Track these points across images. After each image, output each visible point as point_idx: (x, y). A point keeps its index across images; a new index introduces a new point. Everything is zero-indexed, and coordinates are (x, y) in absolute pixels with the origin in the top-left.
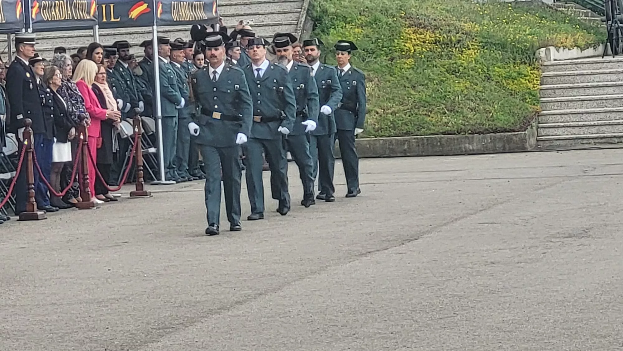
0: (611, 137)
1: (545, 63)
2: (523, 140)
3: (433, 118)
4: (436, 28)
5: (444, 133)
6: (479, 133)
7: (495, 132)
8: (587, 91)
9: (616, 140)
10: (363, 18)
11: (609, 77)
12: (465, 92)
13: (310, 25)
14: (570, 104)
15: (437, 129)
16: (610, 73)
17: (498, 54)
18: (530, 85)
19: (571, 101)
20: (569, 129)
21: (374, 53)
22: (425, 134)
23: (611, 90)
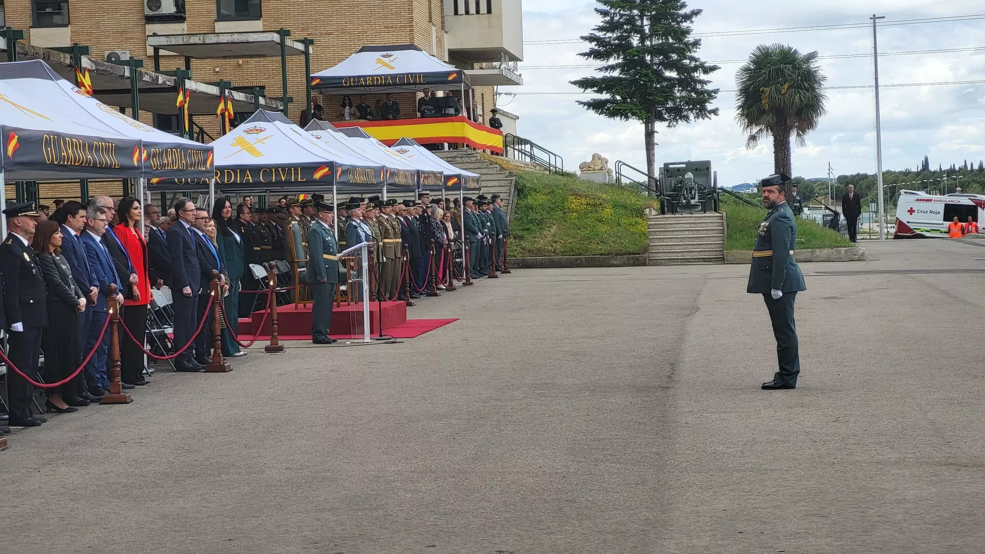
0: (690, 259)
1: (650, 217)
2: (645, 259)
3: (592, 246)
4: (586, 196)
5: (600, 255)
6: (620, 255)
7: (629, 254)
8: (674, 233)
9: (693, 260)
10: (545, 190)
11: (685, 225)
12: (608, 232)
13: (516, 193)
14: (665, 240)
15: (596, 252)
16: (686, 223)
17: (623, 211)
18: (643, 229)
19: (666, 238)
20: (666, 254)
21: (553, 209)
22: (589, 255)
23: (687, 233)
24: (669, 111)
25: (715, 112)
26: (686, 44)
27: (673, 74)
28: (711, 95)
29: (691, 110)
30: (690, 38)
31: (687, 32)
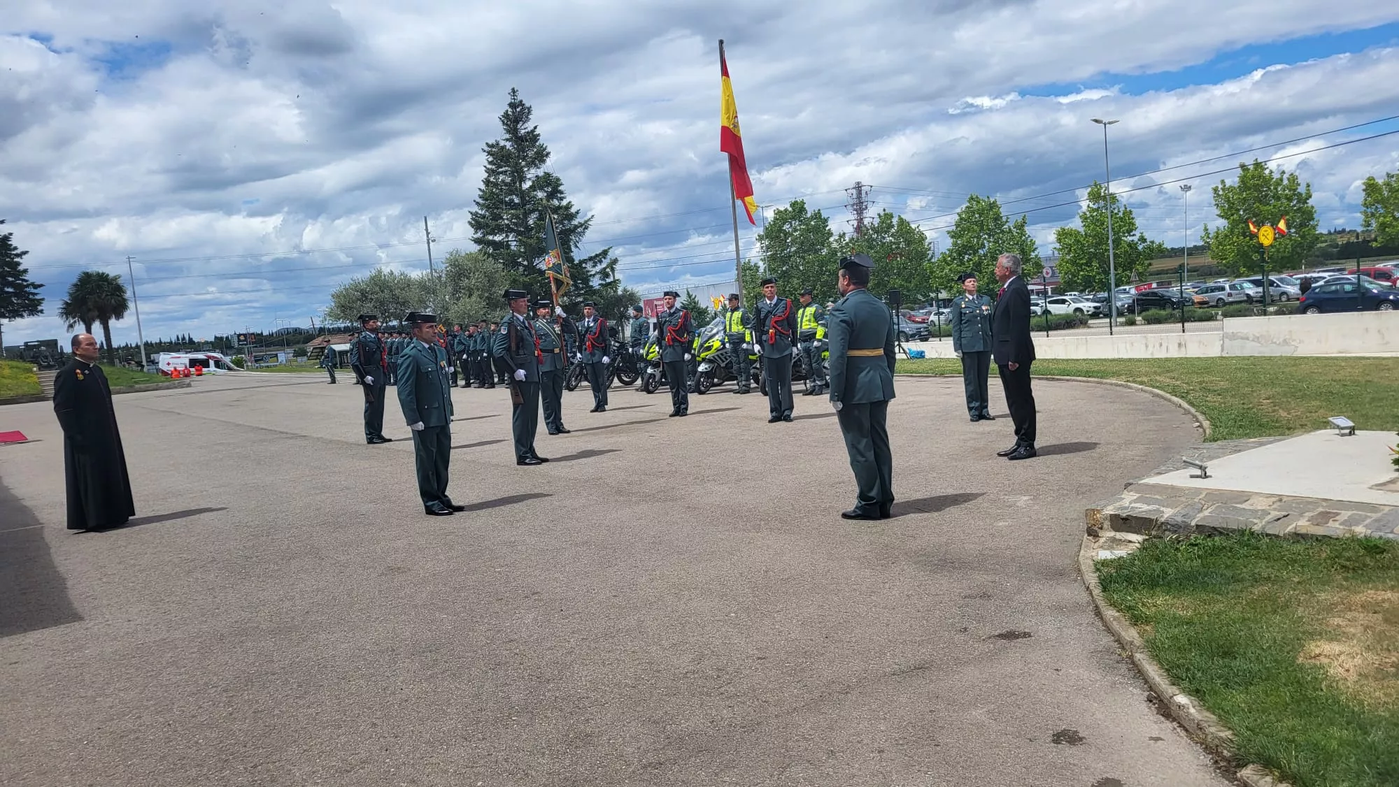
24: (10, 312)
25: (42, 311)
26: (19, 271)
27: (10, 290)
28: (40, 302)
29: (25, 311)
30: (21, 268)
31: (18, 264)
